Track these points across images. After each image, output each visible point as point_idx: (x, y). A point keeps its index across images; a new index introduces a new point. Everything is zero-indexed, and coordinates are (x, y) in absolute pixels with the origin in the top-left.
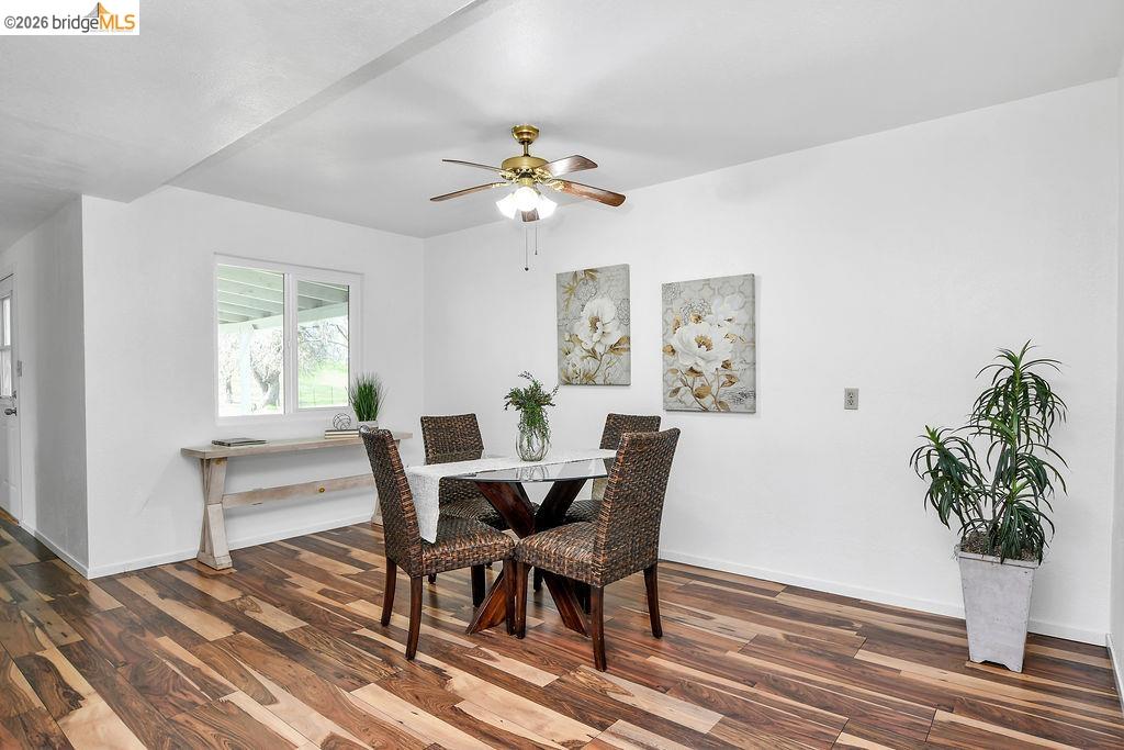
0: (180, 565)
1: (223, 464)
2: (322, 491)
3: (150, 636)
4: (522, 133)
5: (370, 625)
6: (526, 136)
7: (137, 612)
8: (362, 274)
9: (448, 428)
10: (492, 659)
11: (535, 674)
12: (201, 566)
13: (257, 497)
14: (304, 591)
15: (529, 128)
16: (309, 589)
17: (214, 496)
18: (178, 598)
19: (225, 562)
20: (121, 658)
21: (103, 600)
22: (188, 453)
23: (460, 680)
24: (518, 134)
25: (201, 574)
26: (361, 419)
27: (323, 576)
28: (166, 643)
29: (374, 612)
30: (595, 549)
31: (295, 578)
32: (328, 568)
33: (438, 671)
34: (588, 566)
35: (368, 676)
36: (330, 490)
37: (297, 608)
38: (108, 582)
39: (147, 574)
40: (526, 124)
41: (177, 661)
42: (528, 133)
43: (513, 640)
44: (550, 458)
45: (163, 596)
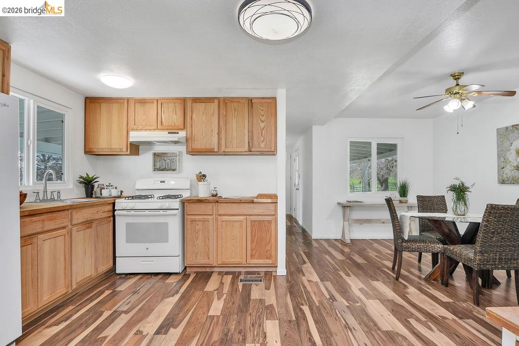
0: (336, 240)
1: (349, 208)
2: (384, 223)
3: (323, 254)
4: (455, 76)
5: (388, 268)
6: (457, 77)
7: (322, 248)
8: (403, 138)
9: (429, 201)
10: (429, 289)
11: (443, 297)
12: (342, 242)
13: (361, 222)
14: (371, 255)
15: (458, 73)
16: (372, 254)
17: (347, 218)
18: (333, 248)
19: (349, 241)
20: (316, 257)
21: (315, 244)
22: (339, 204)
23: (411, 290)
24: (453, 77)
25: (341, 244)
26: (401, 196)
27: (379, 252)
28: (327, 257)
29: (390, 265)
30: (475, 253)
31: (369, 250)
32: (381, 250)
33: (405, 285)
34: (472, 259)
35: (380, 279)
36: (387, 223)
37: (366, 258)
38: (317, 240)
39: (327, 240)
40: (457, 72)
41: (328, 261)
42: (457, 75)
43: (443, 287)
44: (468, 215)
45: (329, 246)
